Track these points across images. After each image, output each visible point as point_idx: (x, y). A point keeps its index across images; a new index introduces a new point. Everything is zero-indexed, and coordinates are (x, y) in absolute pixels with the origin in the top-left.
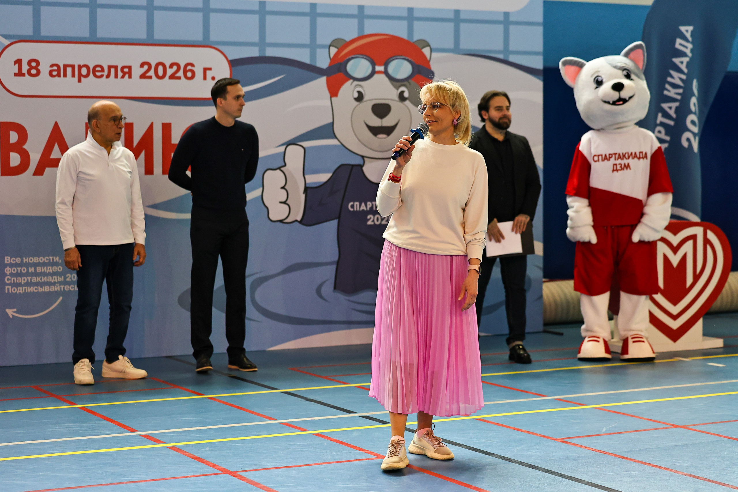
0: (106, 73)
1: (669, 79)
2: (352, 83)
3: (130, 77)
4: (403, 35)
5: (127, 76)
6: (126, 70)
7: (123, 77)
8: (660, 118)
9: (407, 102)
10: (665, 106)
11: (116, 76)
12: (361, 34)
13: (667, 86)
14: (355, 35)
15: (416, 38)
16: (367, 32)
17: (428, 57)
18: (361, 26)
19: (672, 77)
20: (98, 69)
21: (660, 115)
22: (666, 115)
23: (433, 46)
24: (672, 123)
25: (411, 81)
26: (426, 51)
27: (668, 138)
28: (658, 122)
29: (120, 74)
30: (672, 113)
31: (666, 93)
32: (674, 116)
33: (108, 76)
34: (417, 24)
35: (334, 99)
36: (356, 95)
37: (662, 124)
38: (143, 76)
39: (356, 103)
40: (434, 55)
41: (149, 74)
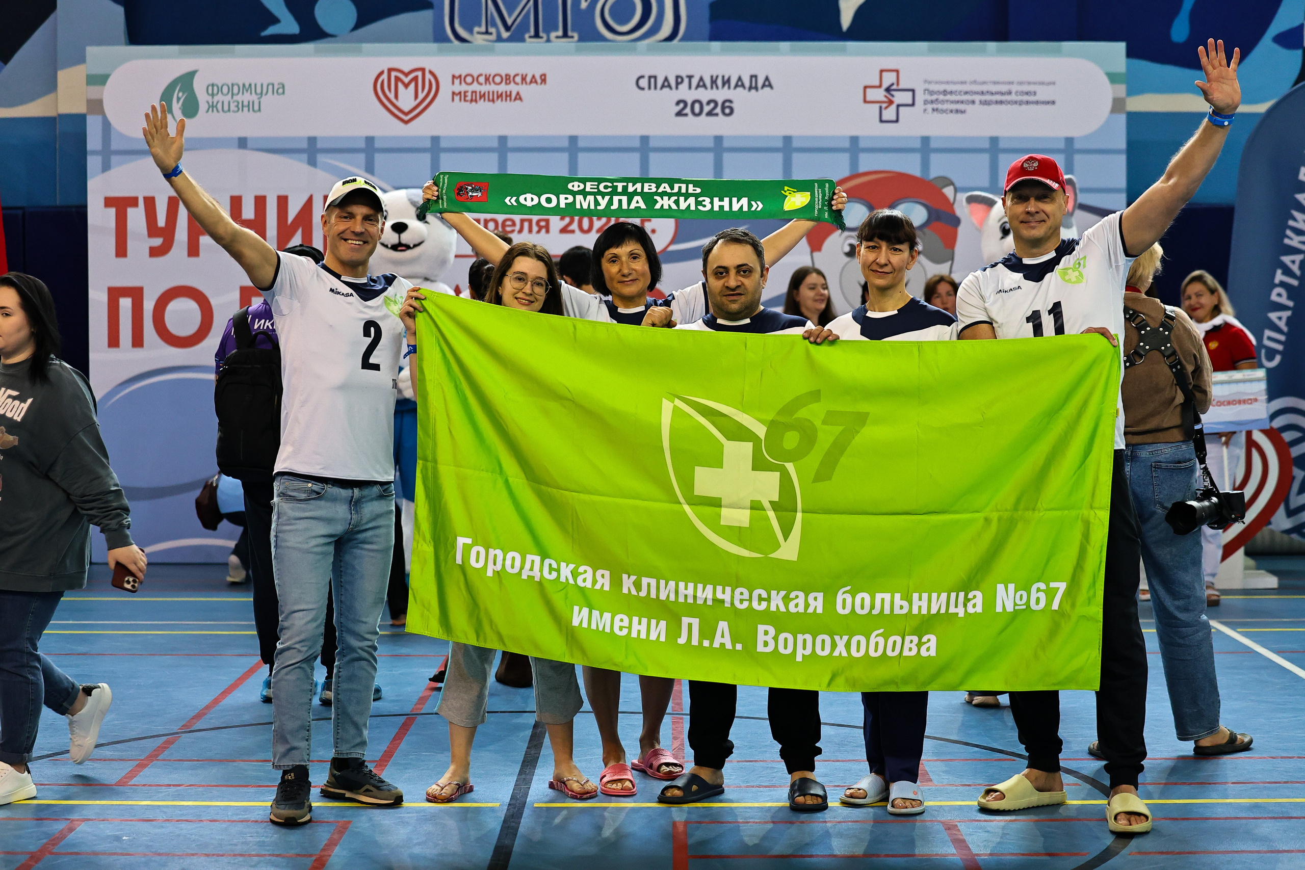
0: (518, 227)
1: (1291, 223)
2: (840, 235)
3: (548, 231)
4: (916, 171)
5: (544, 230)
6: (543, 224)
7: (539, 232)
8: (1279, 276)
9: (922, 258)
10: (1286, 259)
11: (530, 231)
12: (854, 173)
13: (1289, 232)
14: (846, 173)
15: (933, 174)
16: (862, 169)
17: (951, 199)
18: (854, 162)
19: (1295, 219)
20: (509, 223)
21: (1279, 272)
22: (1287, 272)
23: (958, 184)
24: (1295, 283)
25: (926, 230)
26: (948, 191)
27: (1291, 304)
28: (1277, 281)
29: (535, 228)
30: (1295, 268)
31: (1286, 241)
32: (1298, 272)
33: (521, 231)
34: (934, 158)
35: (816, 254)
36: (847, 249)
37: (1282, 284)
38: (564, 230)
39: (847, 259)
40: (959, 195)
41: (571, 228)
